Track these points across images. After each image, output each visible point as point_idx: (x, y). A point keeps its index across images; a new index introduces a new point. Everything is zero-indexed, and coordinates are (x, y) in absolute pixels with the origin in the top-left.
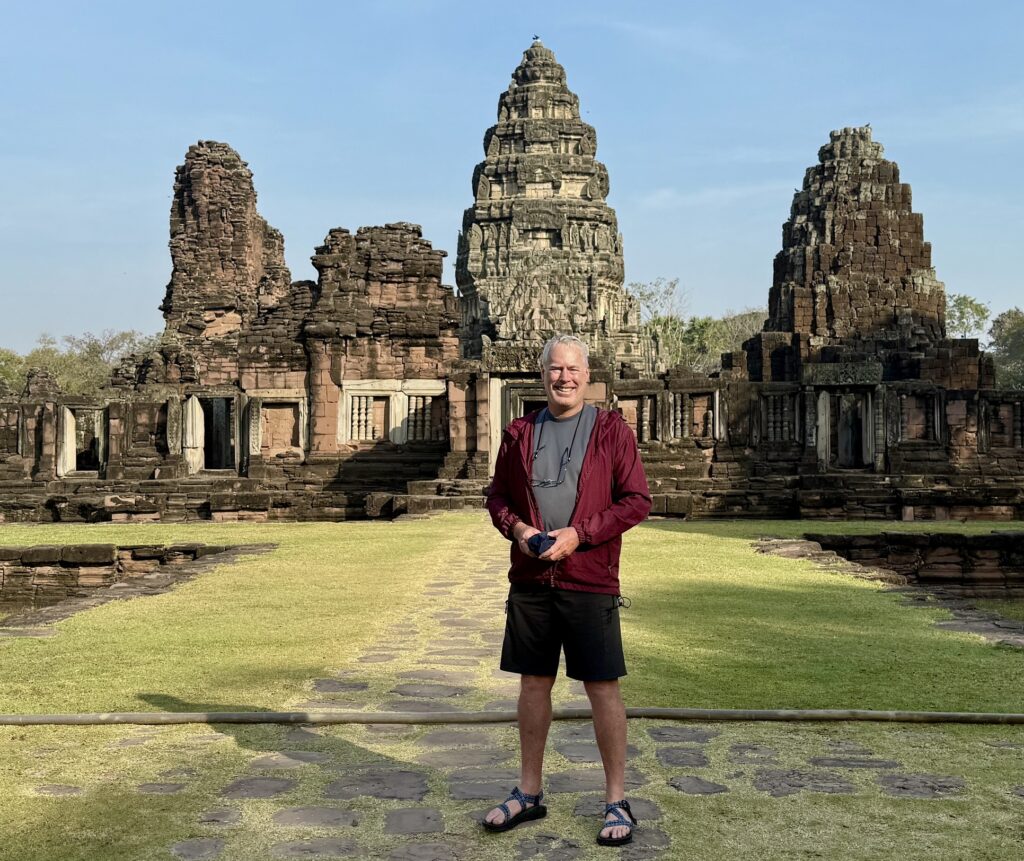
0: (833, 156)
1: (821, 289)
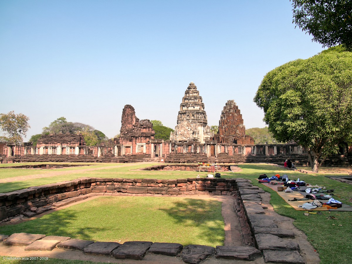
0: (227, 105)
1: (224, 127)
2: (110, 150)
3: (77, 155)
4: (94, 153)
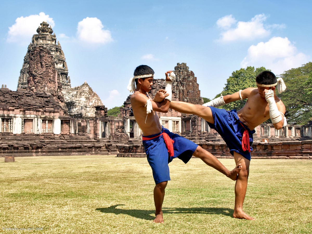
2: (118, 126)
3: (57, 135)
4: (90, 131)
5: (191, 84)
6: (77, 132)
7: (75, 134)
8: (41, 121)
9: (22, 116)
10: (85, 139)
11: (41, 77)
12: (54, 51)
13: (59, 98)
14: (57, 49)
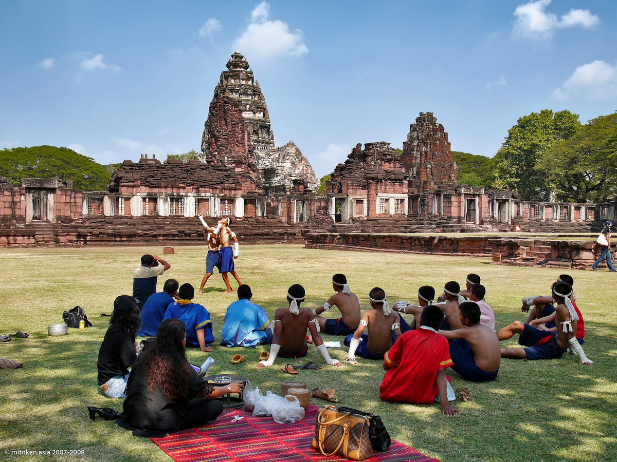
2: (320, 207)
3: (240, 218)
4: (282, 213)
5: (438, 143)
6: (265, 214)
7: (263, 216)
8: (219, 200)
9: (195, 195)
10: (275, 223)
11: (225, 139)
12: (251, 94)
13: (250, 167)
14: (254, 91)
